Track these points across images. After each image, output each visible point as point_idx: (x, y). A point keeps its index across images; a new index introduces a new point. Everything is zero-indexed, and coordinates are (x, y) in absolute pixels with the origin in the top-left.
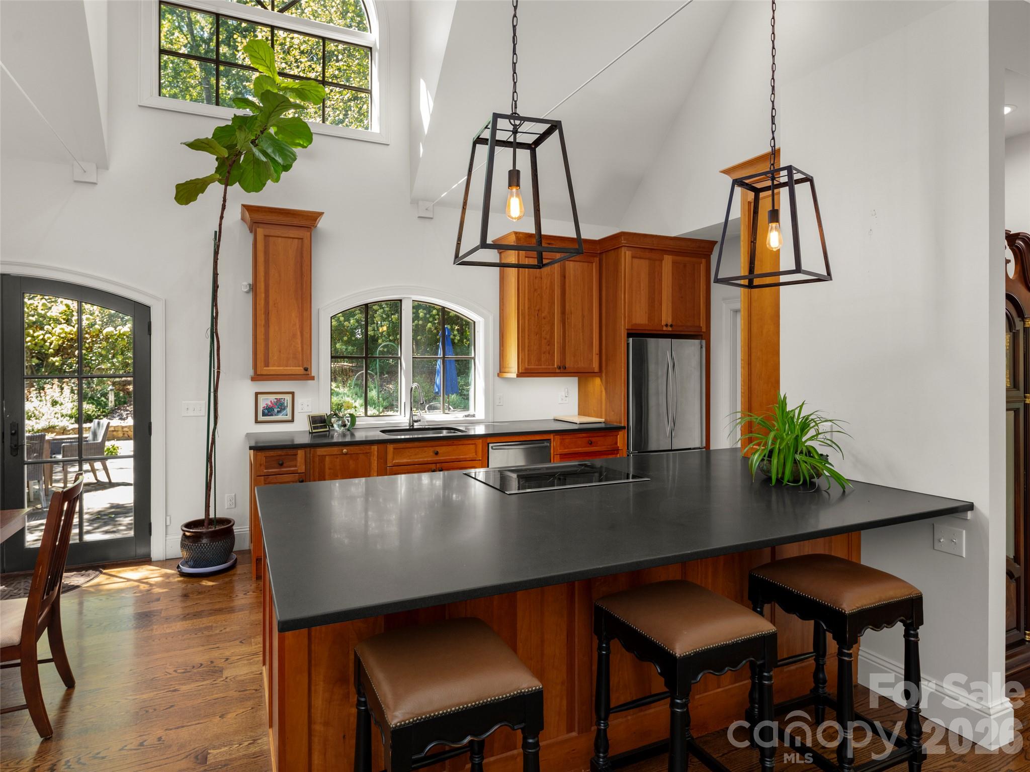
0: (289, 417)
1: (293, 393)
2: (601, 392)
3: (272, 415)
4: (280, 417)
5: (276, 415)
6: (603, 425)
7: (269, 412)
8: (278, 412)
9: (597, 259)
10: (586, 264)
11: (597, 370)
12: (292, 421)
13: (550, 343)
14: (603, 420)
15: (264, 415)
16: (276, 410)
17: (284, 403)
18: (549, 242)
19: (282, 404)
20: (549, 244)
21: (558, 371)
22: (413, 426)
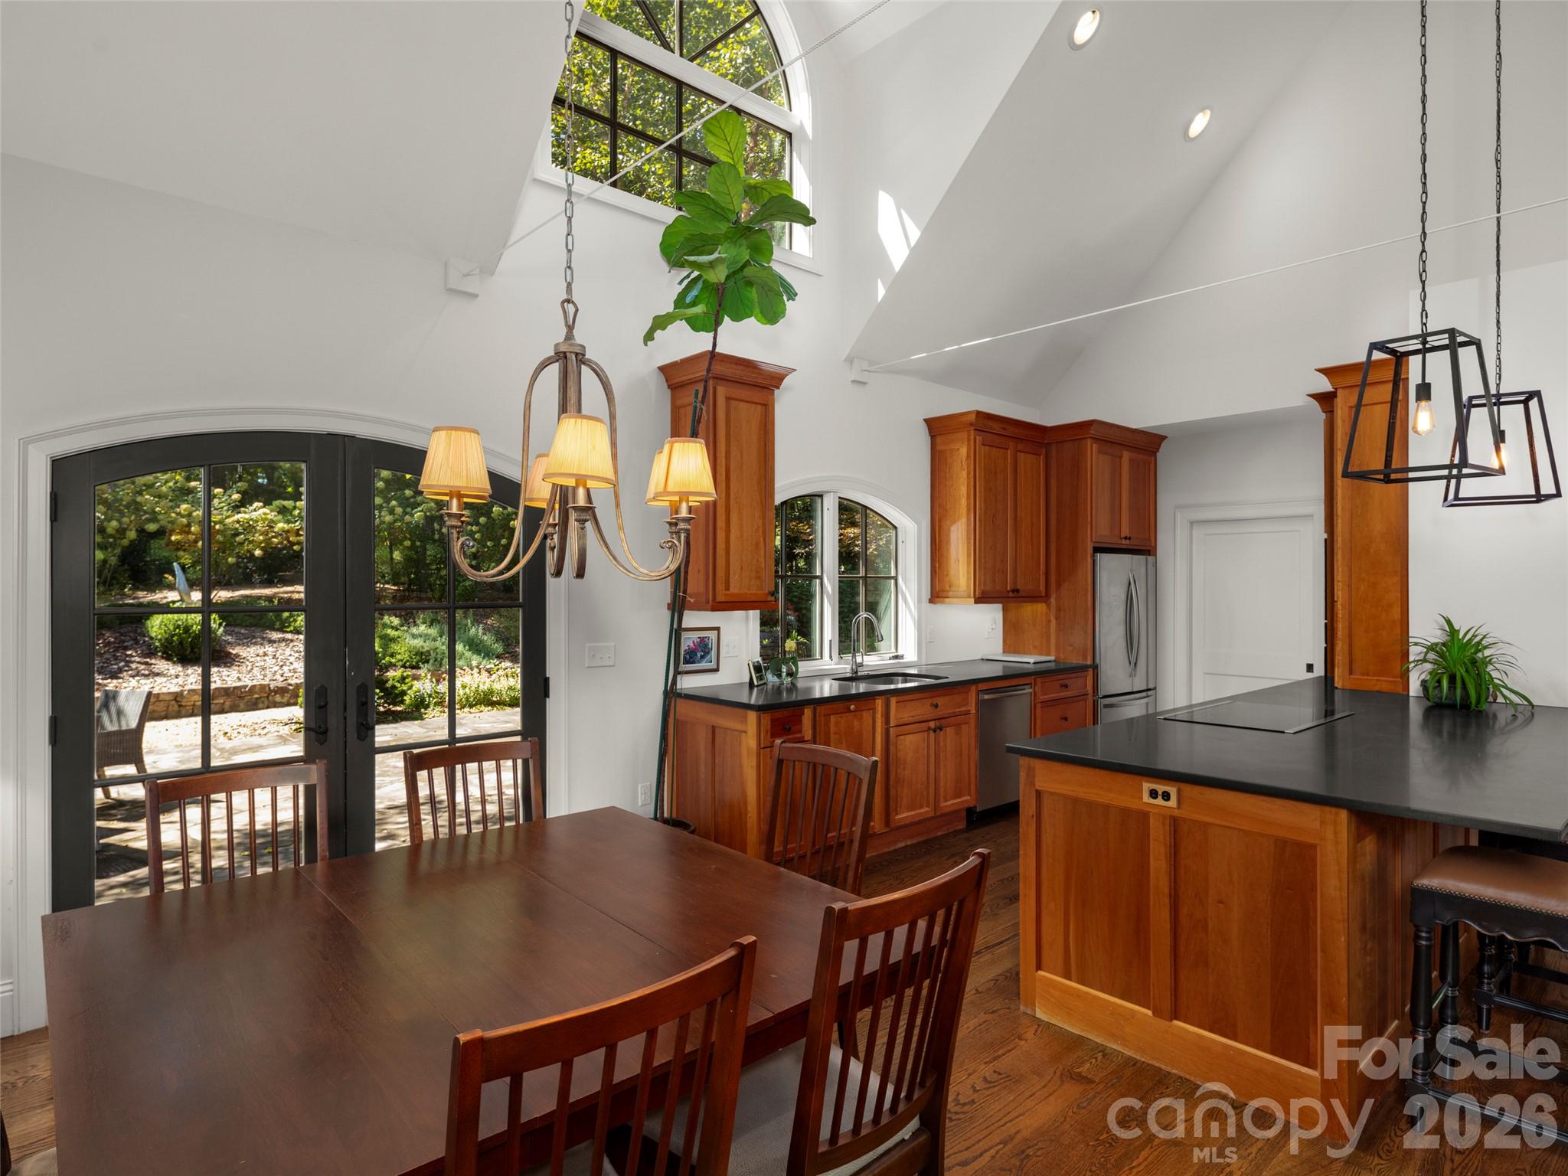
0: (713, 665)
1: (718, 629)
2: (1049, 621)
3: (693, 662)
4: (703, 665)
5: (699, 662)
6: (1052, 666)
7: (691, 658)
8: (702, 657)
9: (1044, 451)
10: (1034, 456)
11: (1043, 594)
12: (717, 670)
13: (1004, 561)
14: (1052, 658)
15: (687, 662)
16: (699, 655)
17: (708, 644)
18: (1005, 426)
19: (706, 645)
20: (1004, 429)
21: (1011, 594)
22: (856, 672)
